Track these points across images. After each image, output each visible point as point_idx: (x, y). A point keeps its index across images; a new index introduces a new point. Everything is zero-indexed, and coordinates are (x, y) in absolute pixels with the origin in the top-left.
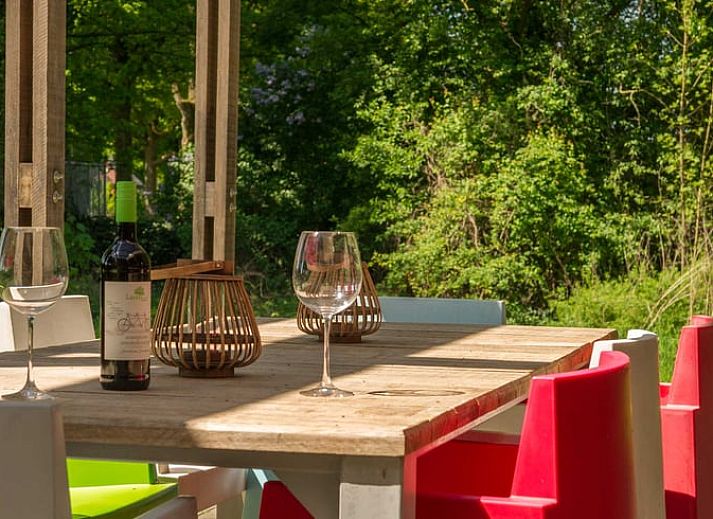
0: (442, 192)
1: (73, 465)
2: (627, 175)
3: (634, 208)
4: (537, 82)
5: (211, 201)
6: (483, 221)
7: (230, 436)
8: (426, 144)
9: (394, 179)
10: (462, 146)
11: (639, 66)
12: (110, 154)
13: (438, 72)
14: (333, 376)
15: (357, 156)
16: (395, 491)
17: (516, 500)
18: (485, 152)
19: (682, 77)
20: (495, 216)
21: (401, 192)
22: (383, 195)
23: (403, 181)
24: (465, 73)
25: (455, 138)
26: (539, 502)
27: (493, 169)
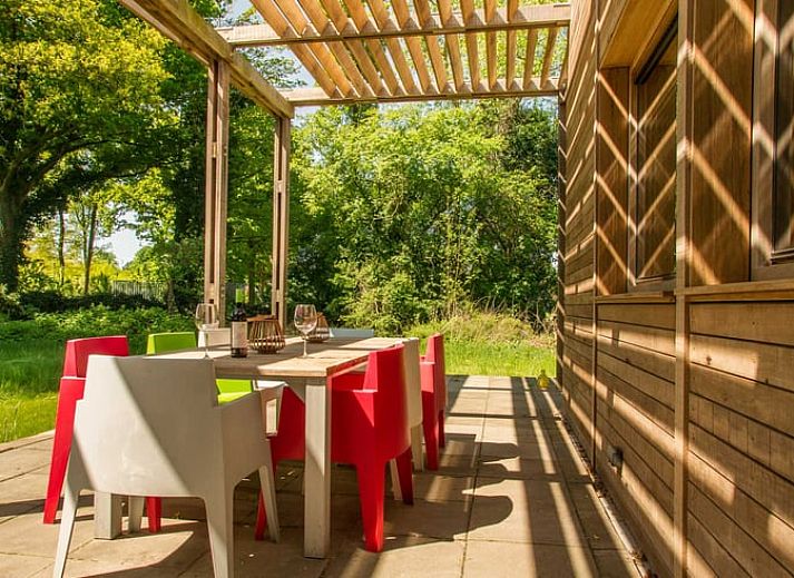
0: (365, 293)
1: (219, 382)
2: (430, 287)
3: (432, 298)
4: (398, 254)
5: (278, 296)
6: (379, 303)
7: (271, 371)
8: (359, 276)
9: (348, 289)
10: (371, 277)
11: (433, 249)
12: (247, 281)
13: (364, 252)
14: (308, 353)
15: (334, 281)
16: (324, 387)
17: (365, 391)
18: (380, 279)
19: (448, 253)
20: (384, 302)
21: (350, 293)
22: (344, 295)
23: (351, 290)
24: (375, 253)
25: (369, 274)
26: (372, 391)
27: (383, 285)
